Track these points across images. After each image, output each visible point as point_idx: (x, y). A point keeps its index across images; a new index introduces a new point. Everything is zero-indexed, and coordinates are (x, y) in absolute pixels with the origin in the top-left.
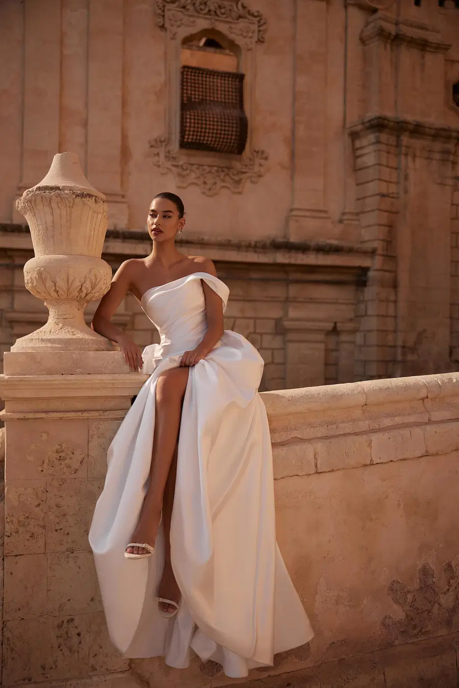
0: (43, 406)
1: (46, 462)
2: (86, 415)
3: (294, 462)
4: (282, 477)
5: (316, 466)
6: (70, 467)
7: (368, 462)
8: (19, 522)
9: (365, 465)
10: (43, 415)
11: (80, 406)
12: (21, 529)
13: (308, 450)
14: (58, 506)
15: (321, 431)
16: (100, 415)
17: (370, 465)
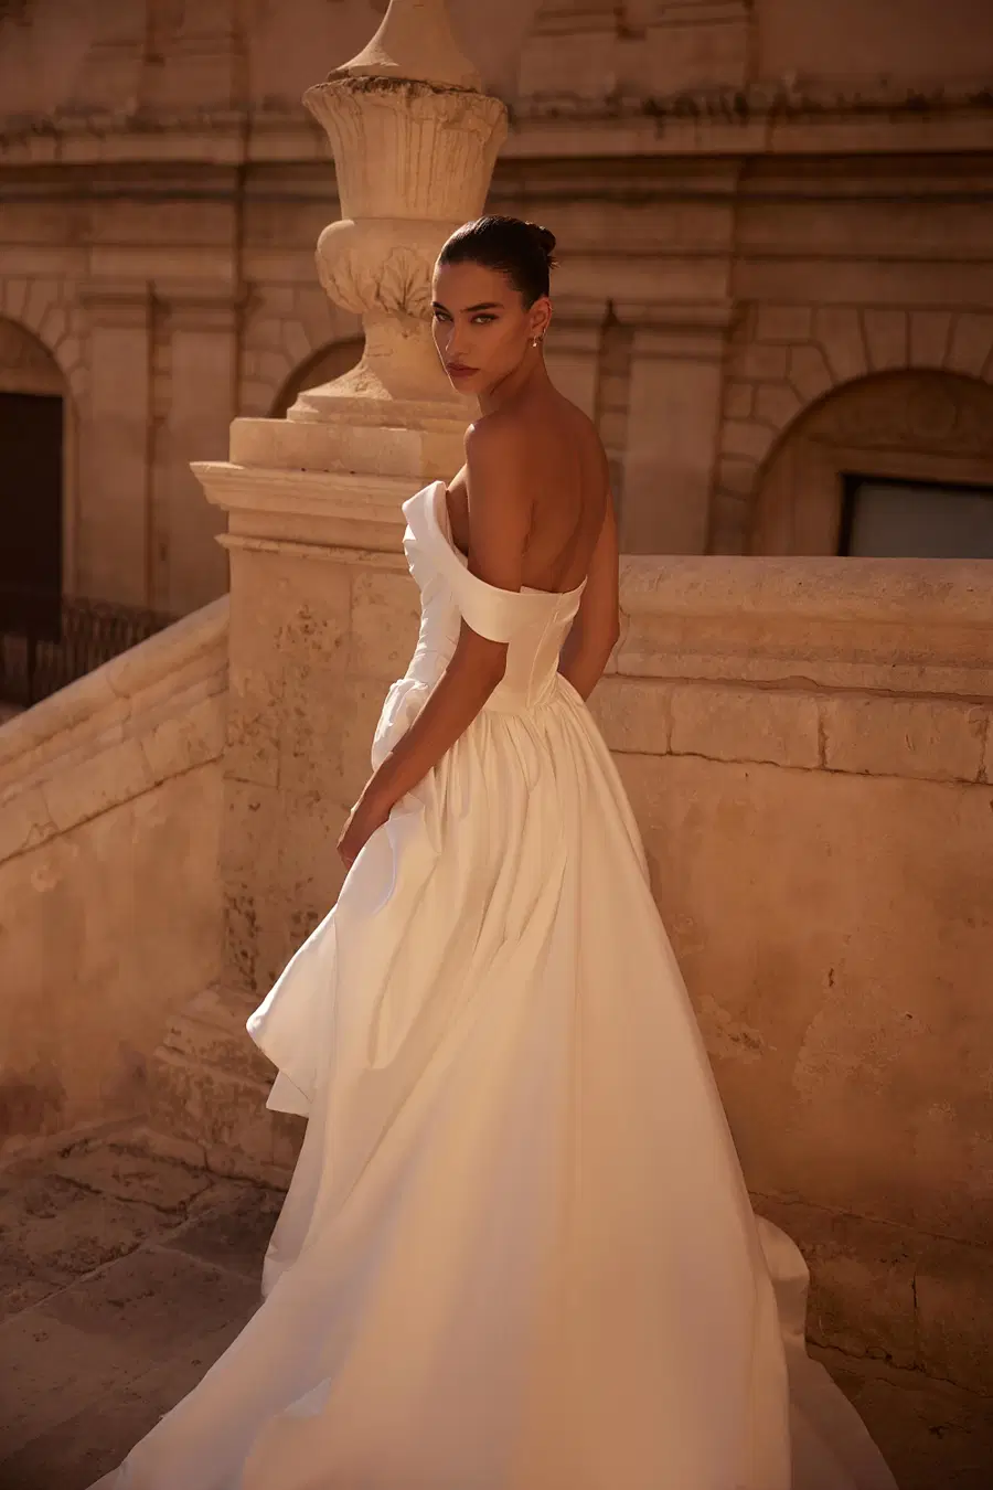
0: (280, 529)
1: (285, 630)
2: (336, 554)
3: (765, 731)
4: (734, 757)
5: (823, 753)
6: (320, 648)
7: (972, 775)
8: (246, 726)
9: (962, 781)
10: (273, 546)
11: (335, 536)
12: (248, 739)
13: (808, 712)
14: (300, 713)
15: (872, 676)
16: (360, 559)
17: (977, 782)
